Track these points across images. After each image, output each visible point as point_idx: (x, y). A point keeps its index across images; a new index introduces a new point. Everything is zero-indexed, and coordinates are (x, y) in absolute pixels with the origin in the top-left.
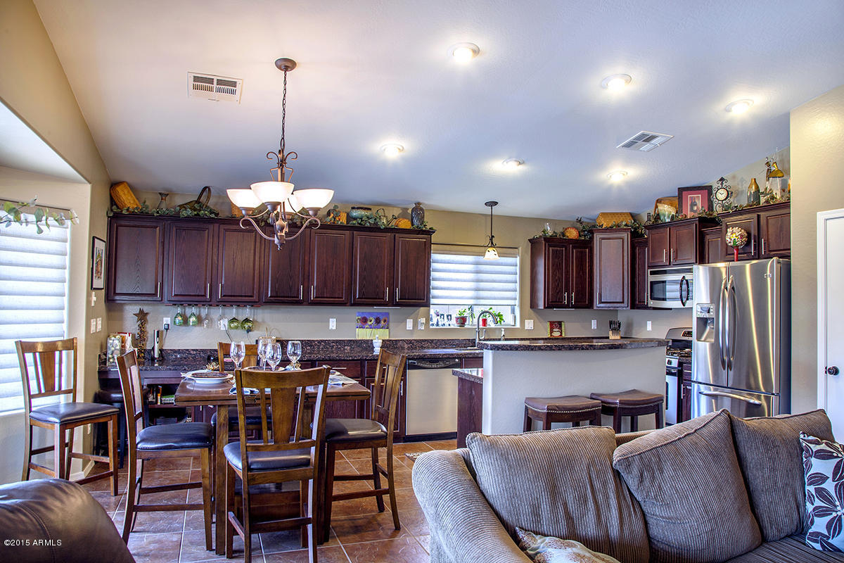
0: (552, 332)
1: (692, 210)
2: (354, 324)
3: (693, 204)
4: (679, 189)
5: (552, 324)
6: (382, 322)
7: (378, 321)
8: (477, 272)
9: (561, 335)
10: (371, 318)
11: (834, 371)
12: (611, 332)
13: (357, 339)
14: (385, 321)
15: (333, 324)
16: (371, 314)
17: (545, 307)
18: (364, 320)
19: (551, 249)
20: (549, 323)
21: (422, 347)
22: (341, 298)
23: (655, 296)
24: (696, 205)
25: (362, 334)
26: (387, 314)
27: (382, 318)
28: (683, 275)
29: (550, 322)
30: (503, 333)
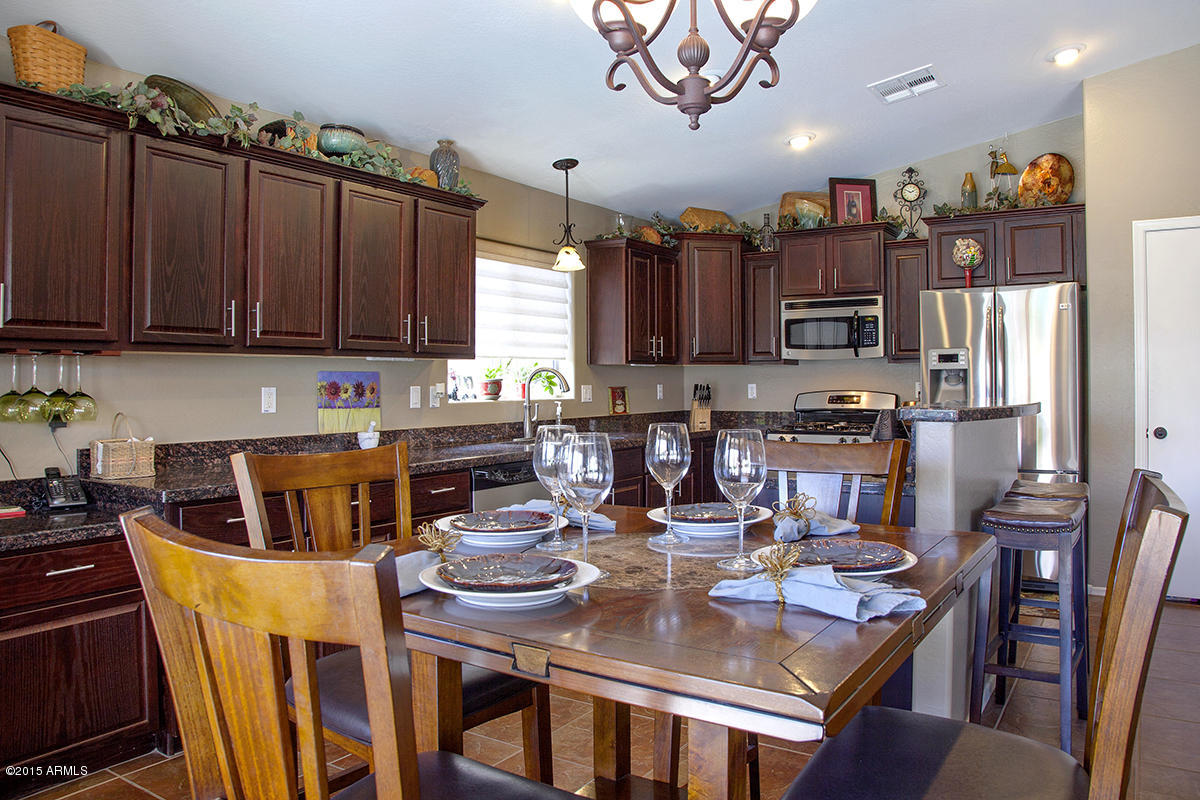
0: (614, 405)
1: (850, 212)
2: (313, 399)
3: (851, 205)
4: (830, 179)
5: (614, 390)
6: (368, 393)
7: (359, 391)
8: (517, 295)
9: (625, 411)
10: (347, 385)
11: (1160, 433)
12: (696, 403)
13: (321, 433)
14: (373, 391)
15: (268, 400)
16: (347, 375)
17: (627, 361)
18: (334, 390)
19: (635, 259)
20: (610, 390)
21: (439, 446)
22: (319, 335)
23: (793, 343)
24: (855, 206)
25: (334, 421)
26: (376, 376)
27: (367, 385)
28: (856, 308)
29: (612, 388)
30: (559, 409)
